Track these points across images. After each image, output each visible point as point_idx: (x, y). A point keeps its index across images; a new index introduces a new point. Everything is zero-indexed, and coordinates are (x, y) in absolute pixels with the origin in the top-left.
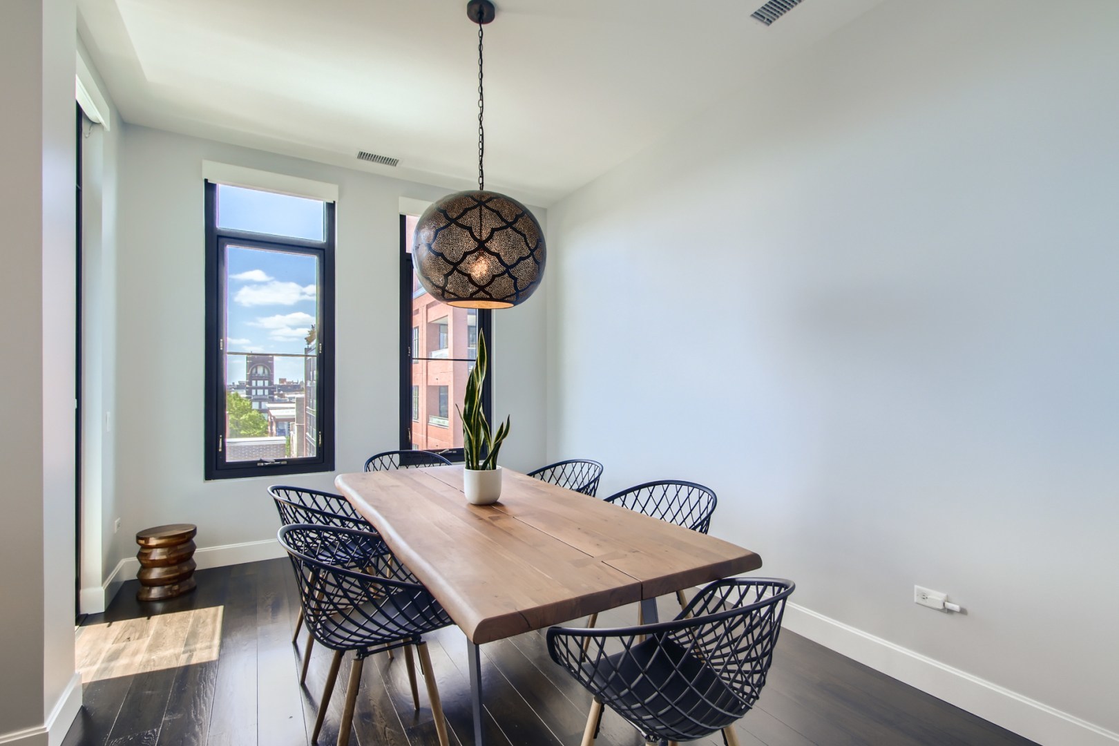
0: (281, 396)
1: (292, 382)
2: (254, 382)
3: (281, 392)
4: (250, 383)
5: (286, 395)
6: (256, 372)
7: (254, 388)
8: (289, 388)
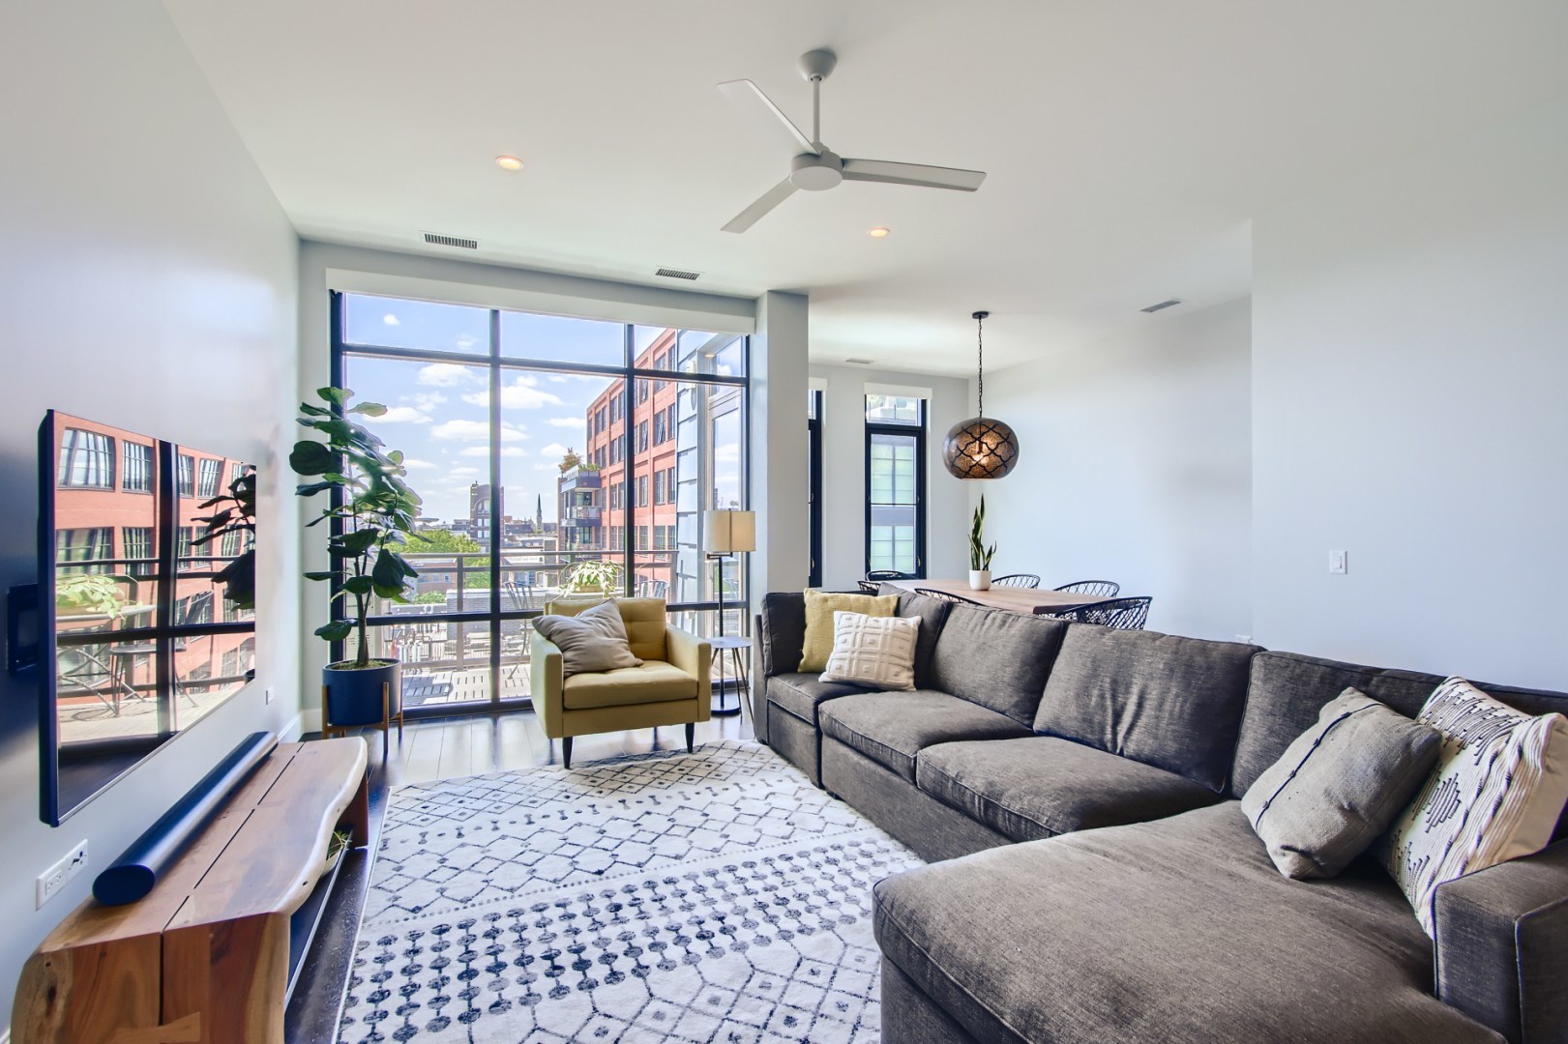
0: (511, 539)
1: (519, 521)
2: (480, 521)
3: (511, 534)
4: (475, 522)
5: (517, 538)
6: (483, 508)
7: (480, 529)
8: (517, 528)
